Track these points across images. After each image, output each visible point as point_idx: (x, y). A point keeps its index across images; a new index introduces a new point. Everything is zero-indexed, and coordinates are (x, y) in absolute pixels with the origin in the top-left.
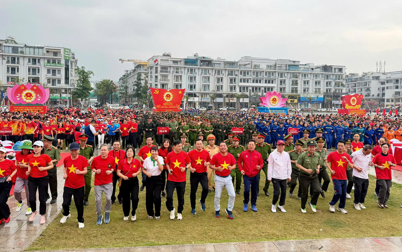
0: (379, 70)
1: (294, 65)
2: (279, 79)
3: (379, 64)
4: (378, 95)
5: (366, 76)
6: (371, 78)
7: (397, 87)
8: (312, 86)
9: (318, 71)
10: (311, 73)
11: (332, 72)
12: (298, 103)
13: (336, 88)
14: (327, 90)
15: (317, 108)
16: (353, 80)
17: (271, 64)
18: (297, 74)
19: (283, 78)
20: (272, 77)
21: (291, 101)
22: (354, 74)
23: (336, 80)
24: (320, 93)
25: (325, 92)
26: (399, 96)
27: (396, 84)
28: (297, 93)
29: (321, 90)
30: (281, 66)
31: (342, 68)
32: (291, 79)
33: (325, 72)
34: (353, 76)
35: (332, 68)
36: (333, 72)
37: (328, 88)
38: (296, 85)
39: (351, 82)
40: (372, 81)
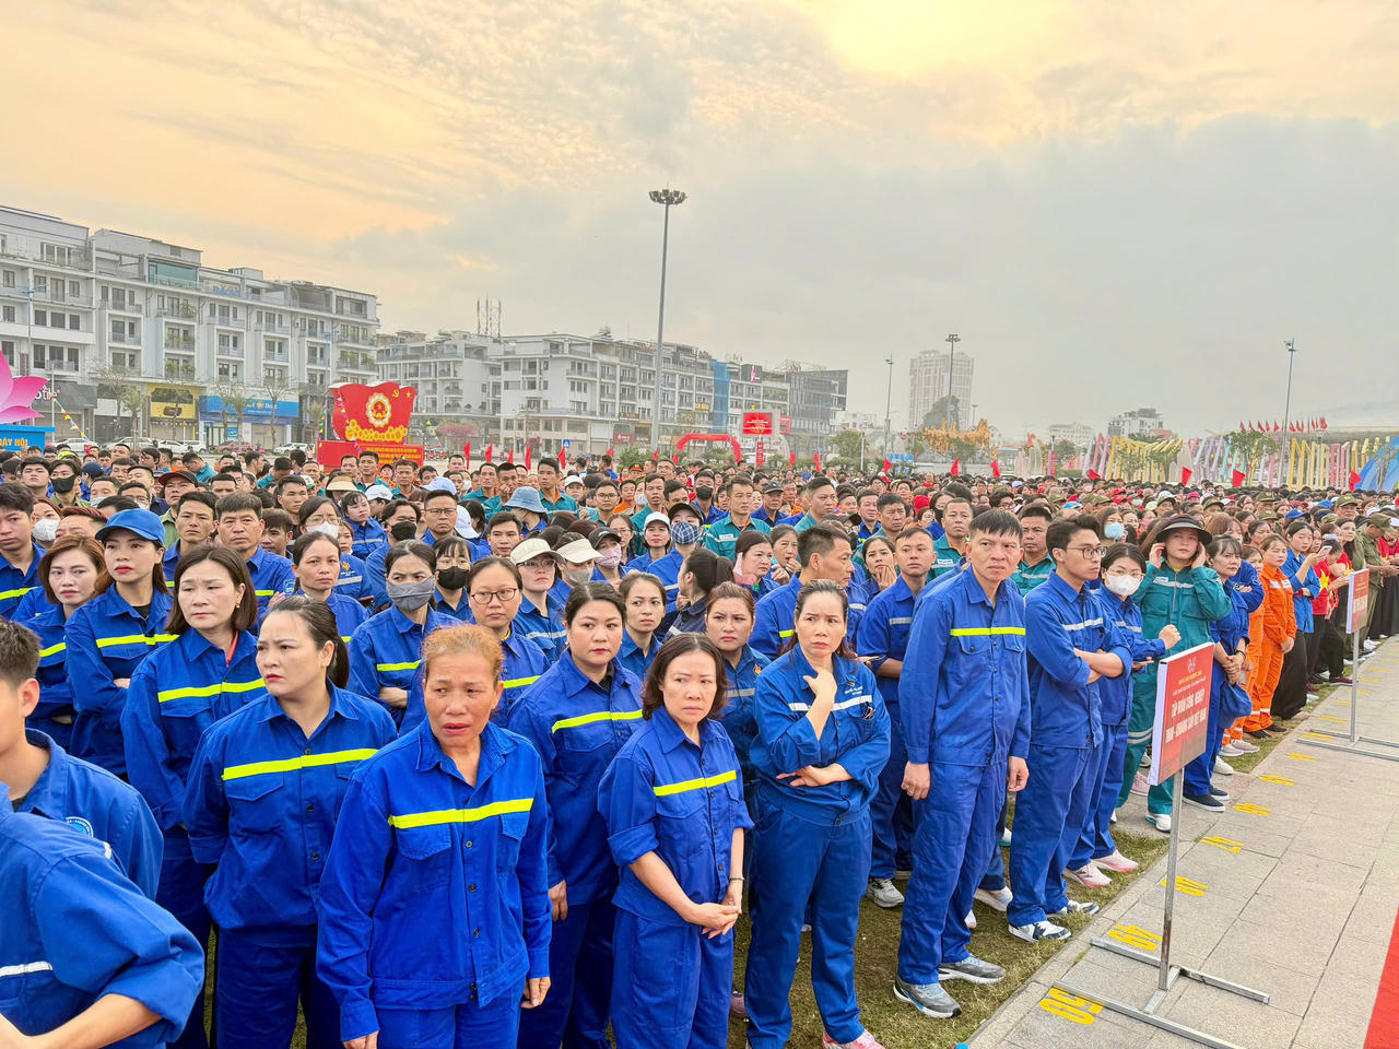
0: (483, 326)
1: (174, 263)
2: (108, 312)
3: (483, 309)
4: (483, 407)
5: (446, 343)
6: (461, 350)
7: (532, 386)
8: (252, 356)
9: (277, 301)
10: (248, 306)
11: (329, 311)
12: (196, 421)
13: (346, 370)
14: (312, 377)
15: (274, 440)
16: (409, 353)
17: (66, 243)
18: (191, 303)
19: (128, 313)
20: (69, 300)
21: (166, 411)
22: (409, 334)
23: (343, 341)
24: (284, 386)
25: (306, 381)
26: (539, 412)
27: (530, 373)
28: (192, 379)
29: (290, 373)
30: (117, 258)
31: (365, 302)
32: (164, 319)
33: (306, 308)
34: (409, 339)
35: (328, 296)
36: (334, 311)
37: (315, 367)
38: (185, 348)
39: (404, 358)
40: (465, 360)
